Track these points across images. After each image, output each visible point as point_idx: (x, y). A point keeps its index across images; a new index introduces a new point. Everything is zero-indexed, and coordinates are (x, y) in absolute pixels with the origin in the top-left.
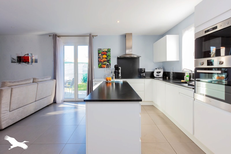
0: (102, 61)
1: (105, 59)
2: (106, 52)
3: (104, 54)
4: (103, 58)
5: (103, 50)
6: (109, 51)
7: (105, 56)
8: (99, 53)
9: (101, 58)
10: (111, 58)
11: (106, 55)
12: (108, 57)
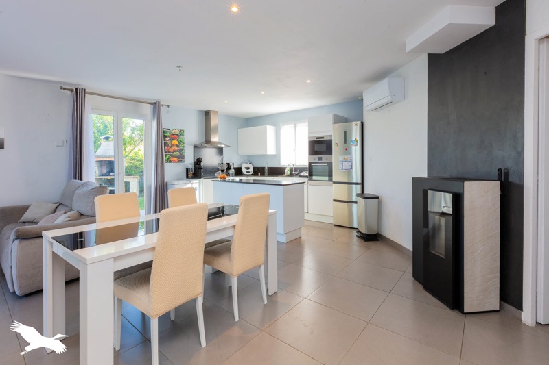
0: (171, 150)
1: (176, 147)
2: (177, 135)
3: (173, 139)
4: (172, 145)
5: (173, 132)
6: (181, 133)
7: (175, 142)
8: (165, 137)
9: (170, 145)
10: (185, 145)
11: (178, 140)
12: (180, 144)
